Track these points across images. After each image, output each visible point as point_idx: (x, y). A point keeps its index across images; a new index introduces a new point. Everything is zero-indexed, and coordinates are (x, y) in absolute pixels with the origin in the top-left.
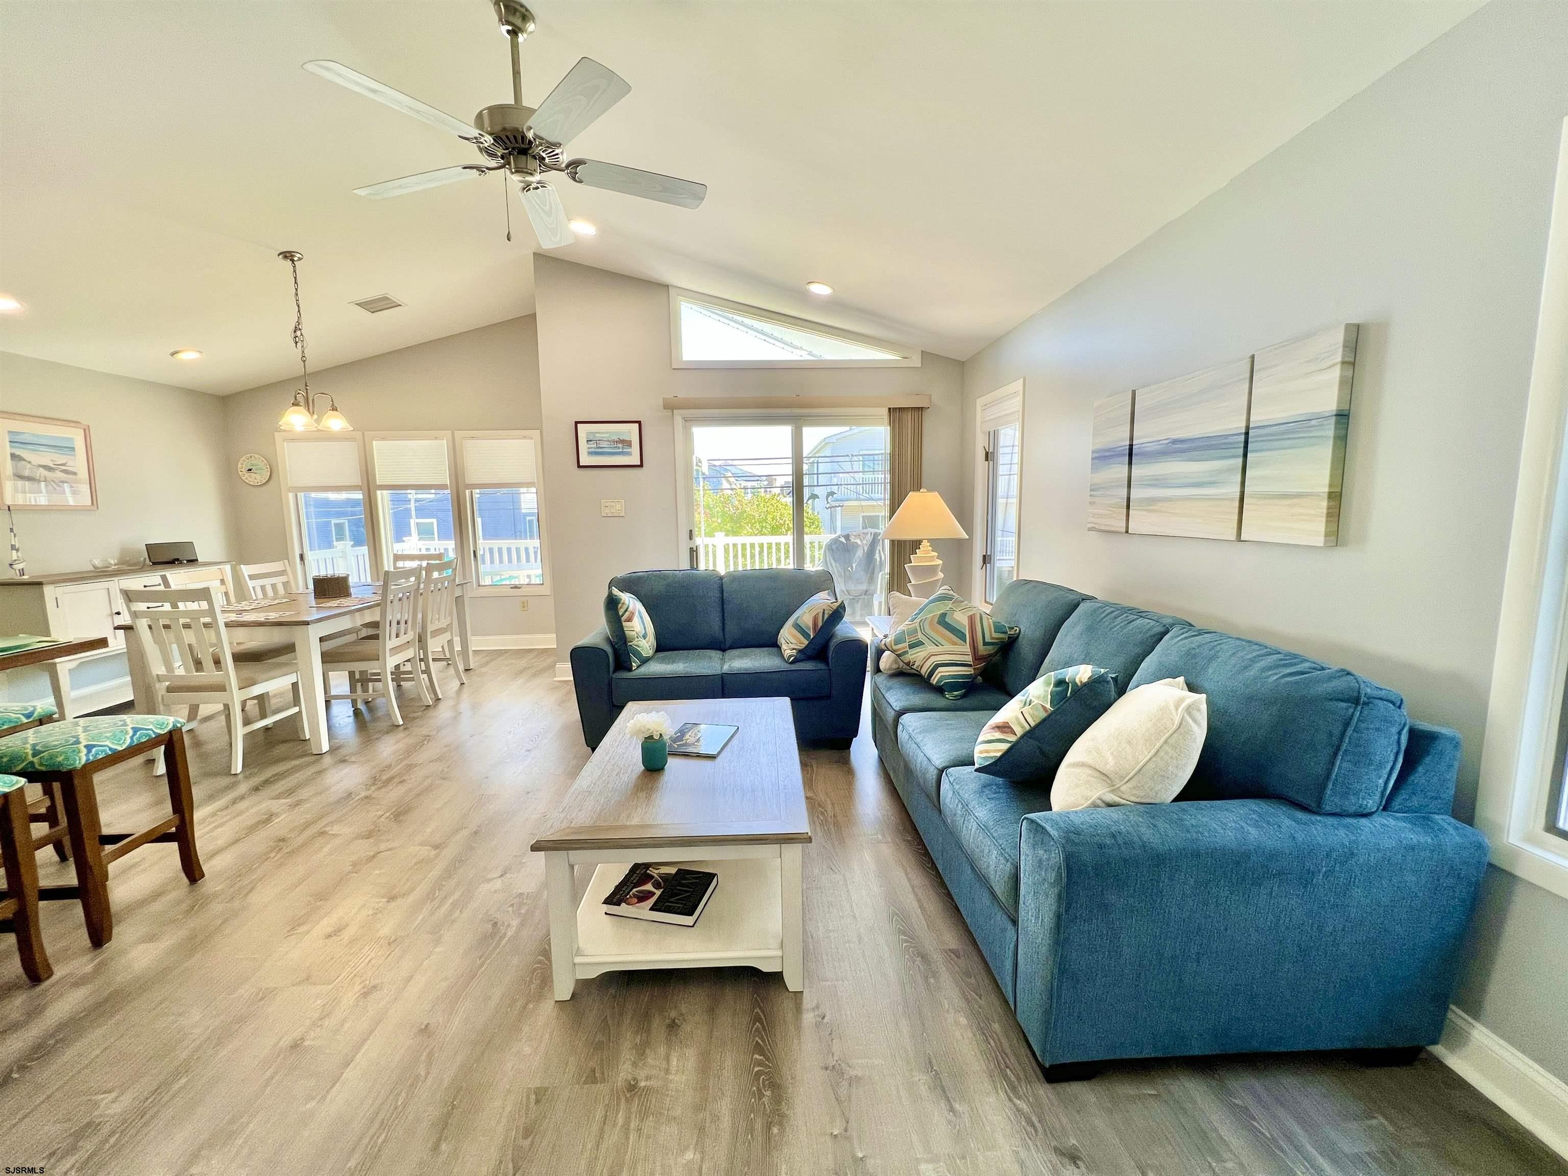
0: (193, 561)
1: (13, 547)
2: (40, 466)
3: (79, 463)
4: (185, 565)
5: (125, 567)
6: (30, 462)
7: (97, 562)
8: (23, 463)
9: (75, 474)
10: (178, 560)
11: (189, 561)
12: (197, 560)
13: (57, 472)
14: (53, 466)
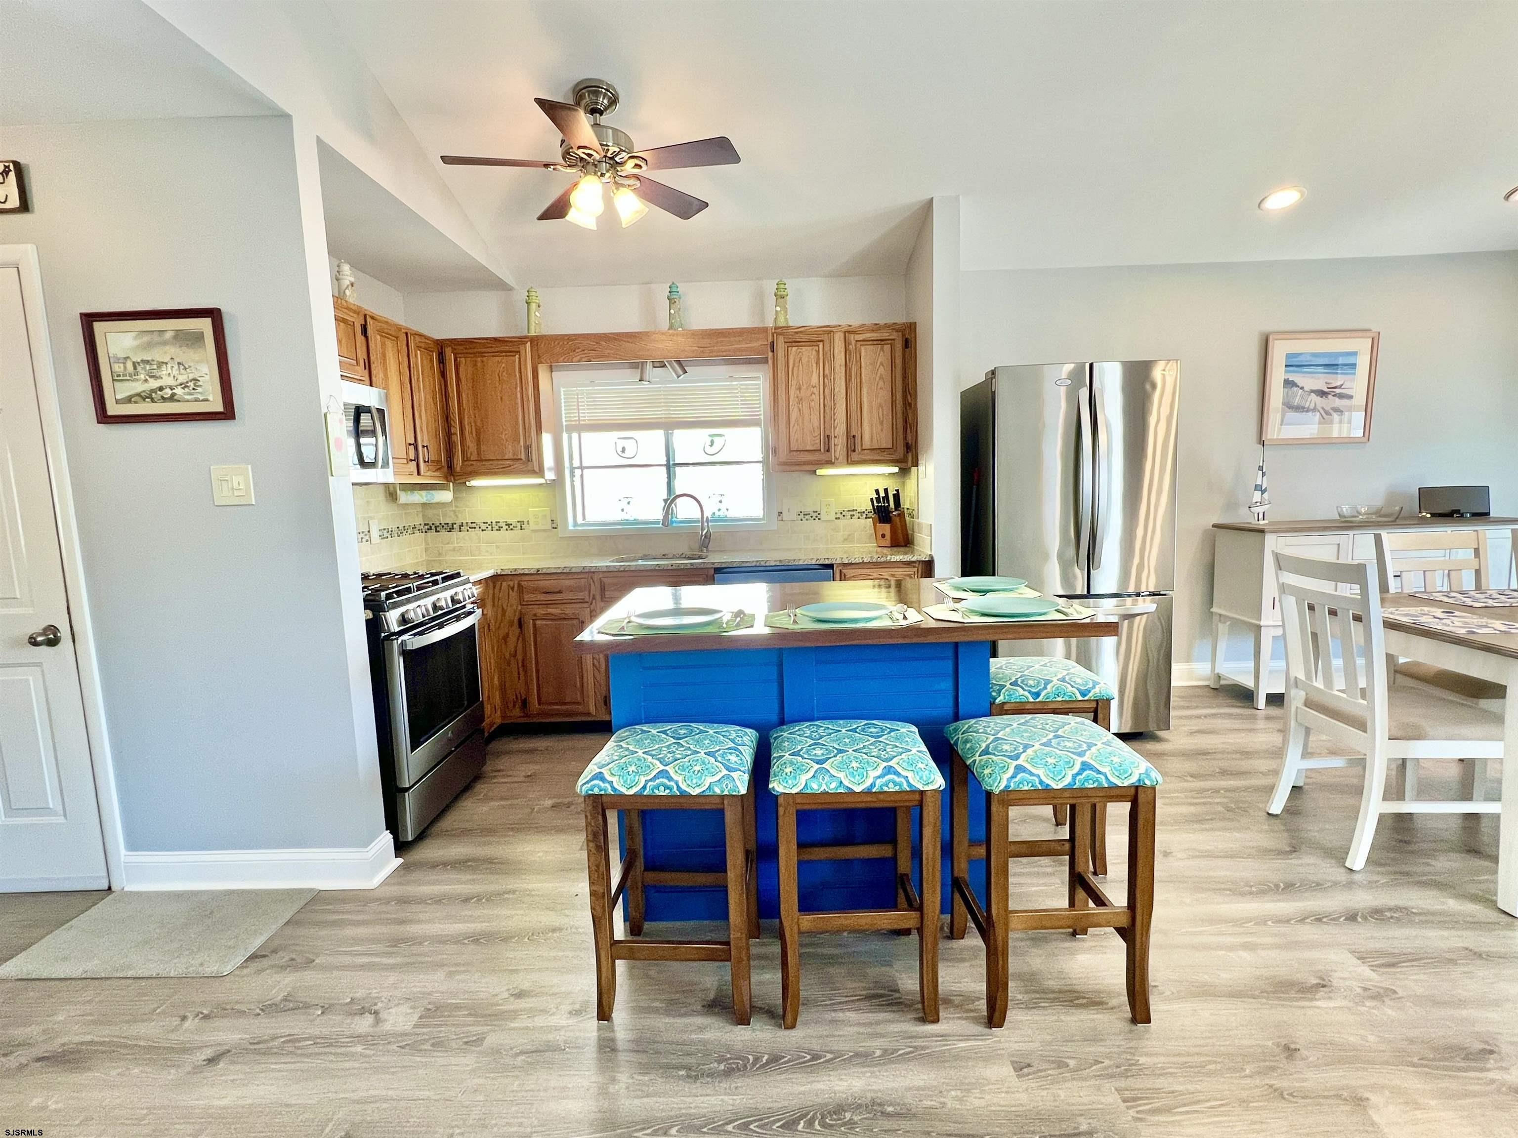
0: (1482, 516)
1: (1258, 488)
2: (1312, 391)
3: (1357, 386)
4: (1467, 519)
5: (1374, 518)
6: (1302, 388)
7: (1346, 510)
8: (1295, 389)
9: (1350, 397)
10: (1458, 511)
11: (1474, 515)
12: (1488, 514)
13: (1330, 396)
14: (1326, 390)
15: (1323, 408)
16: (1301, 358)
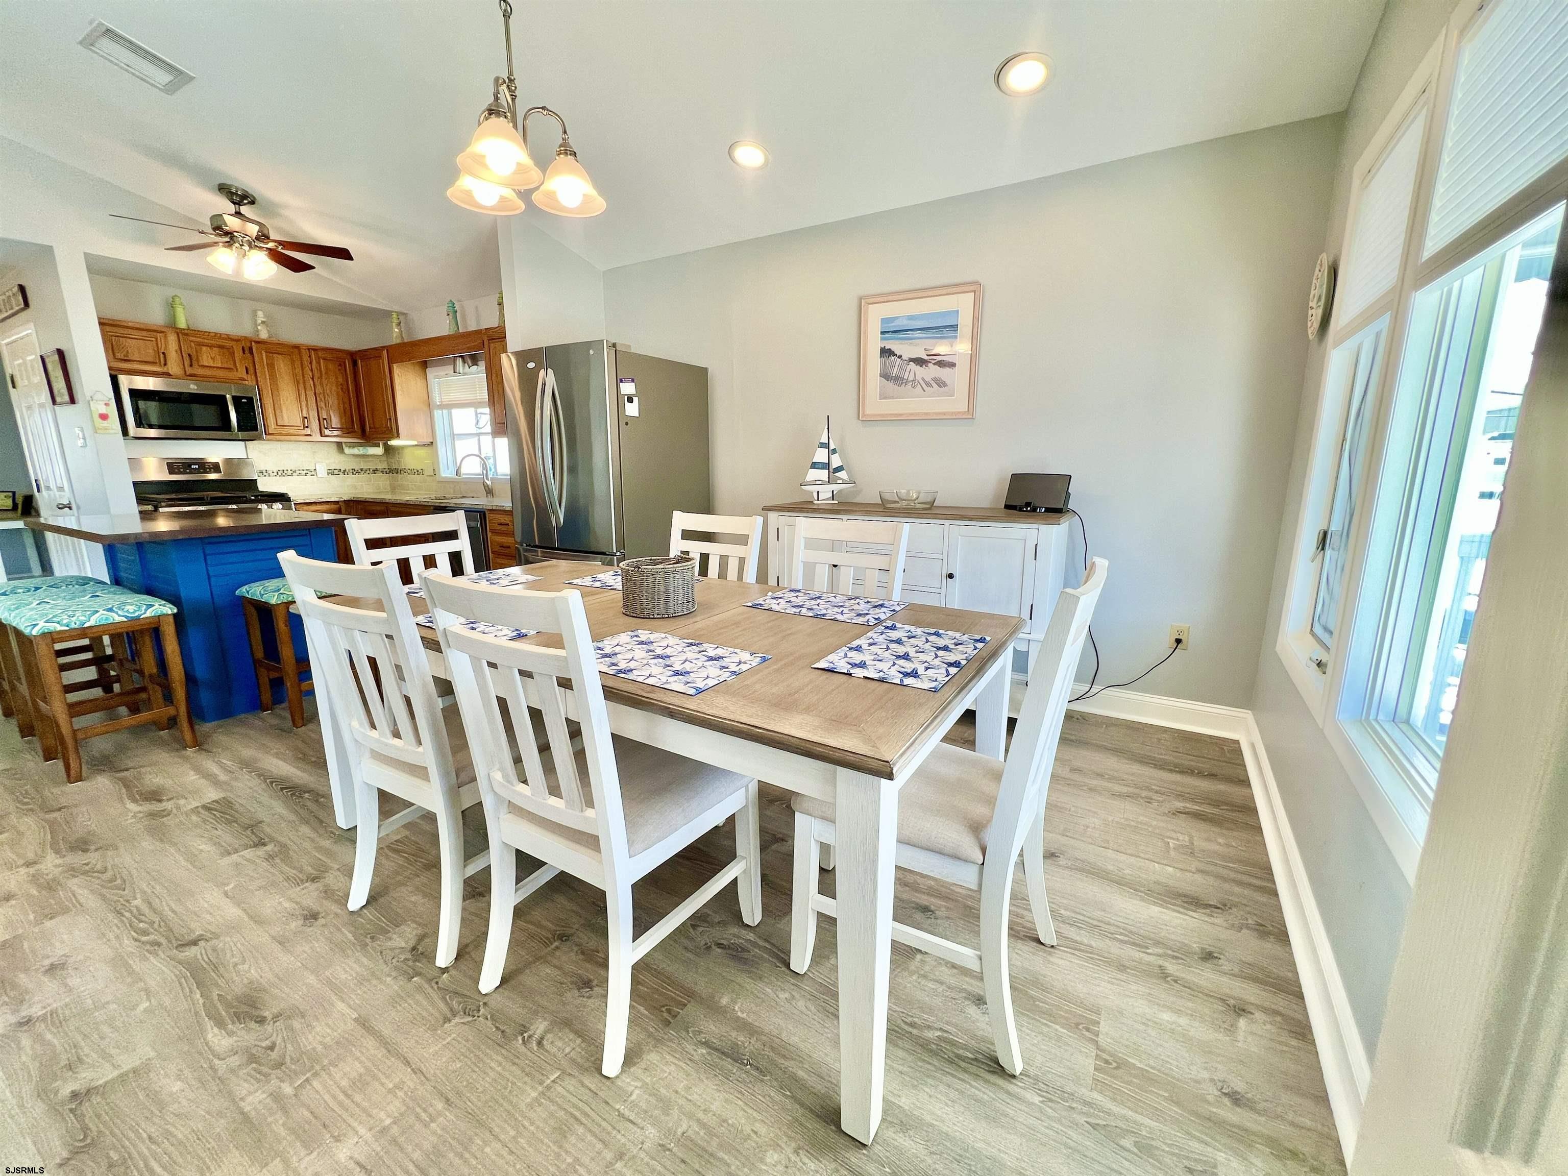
1: (818, 465)
2: (911, 360)
3: (959, 351)
6: (900, 357)
8: (894, 358)
9: (952, 365)
10: (1029, 505)
11: (1049, 510)
13: (930, 365)
14: (926, 358)
15: (923, 379)
16: (897, 323)
